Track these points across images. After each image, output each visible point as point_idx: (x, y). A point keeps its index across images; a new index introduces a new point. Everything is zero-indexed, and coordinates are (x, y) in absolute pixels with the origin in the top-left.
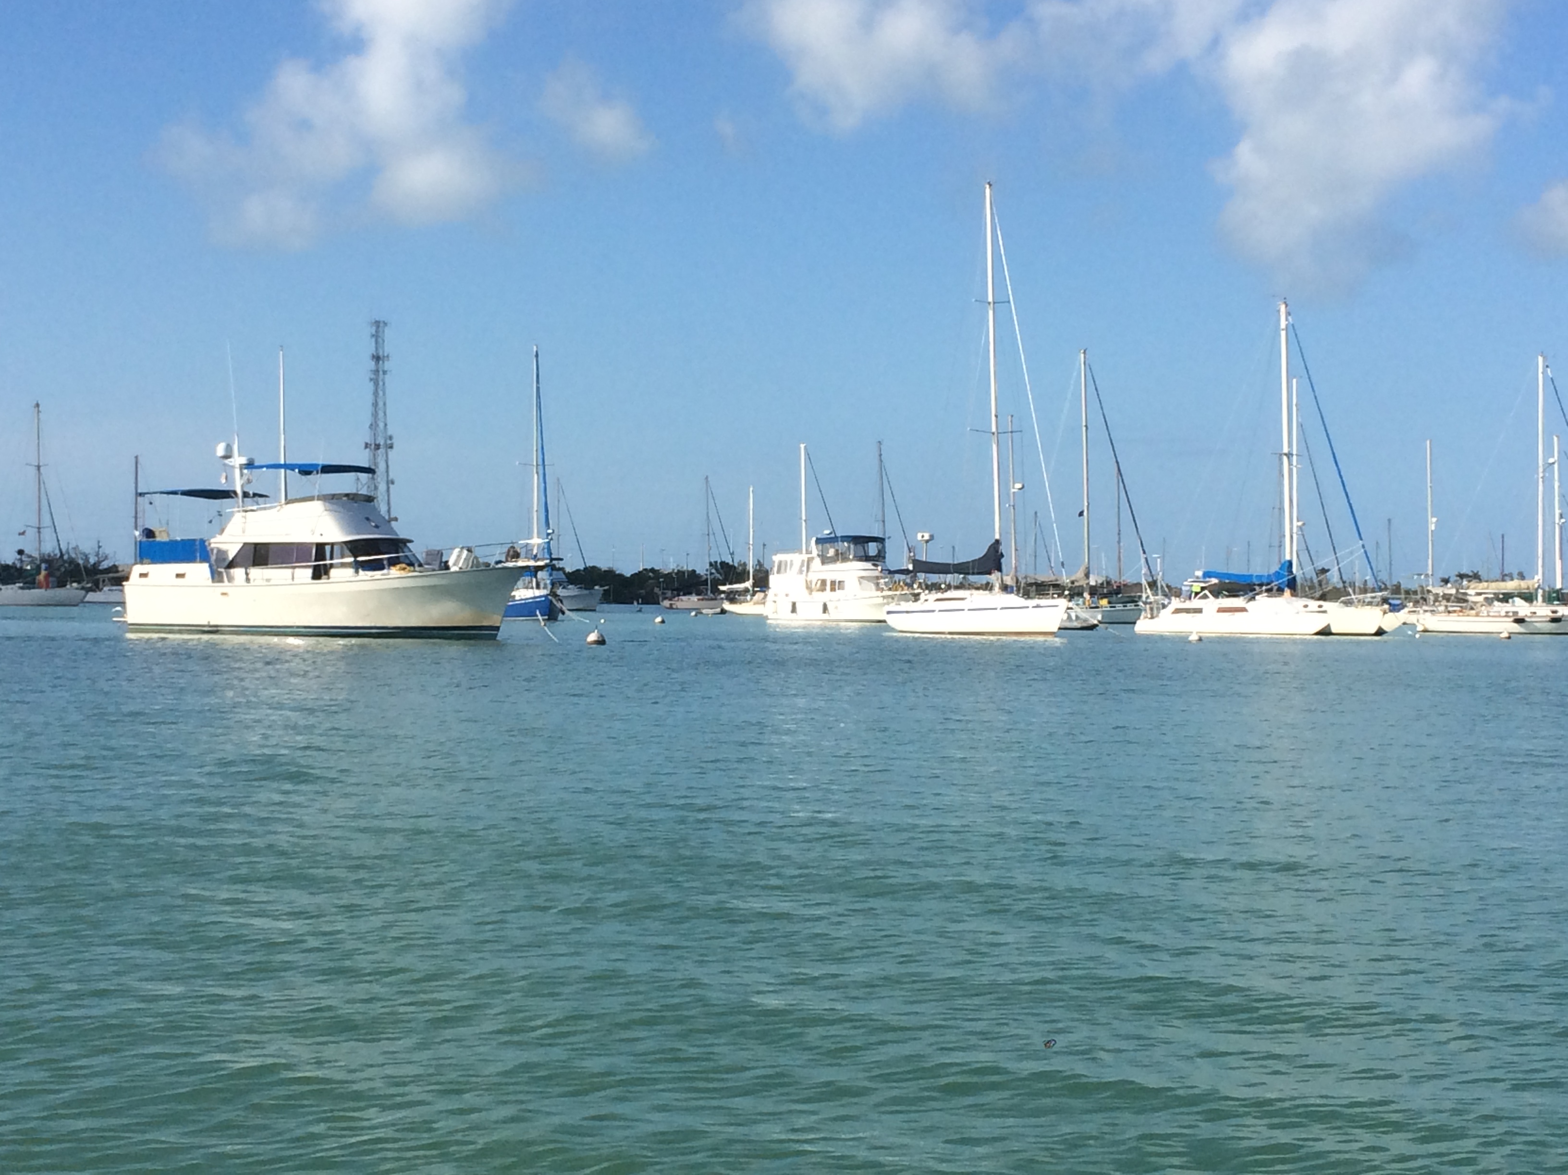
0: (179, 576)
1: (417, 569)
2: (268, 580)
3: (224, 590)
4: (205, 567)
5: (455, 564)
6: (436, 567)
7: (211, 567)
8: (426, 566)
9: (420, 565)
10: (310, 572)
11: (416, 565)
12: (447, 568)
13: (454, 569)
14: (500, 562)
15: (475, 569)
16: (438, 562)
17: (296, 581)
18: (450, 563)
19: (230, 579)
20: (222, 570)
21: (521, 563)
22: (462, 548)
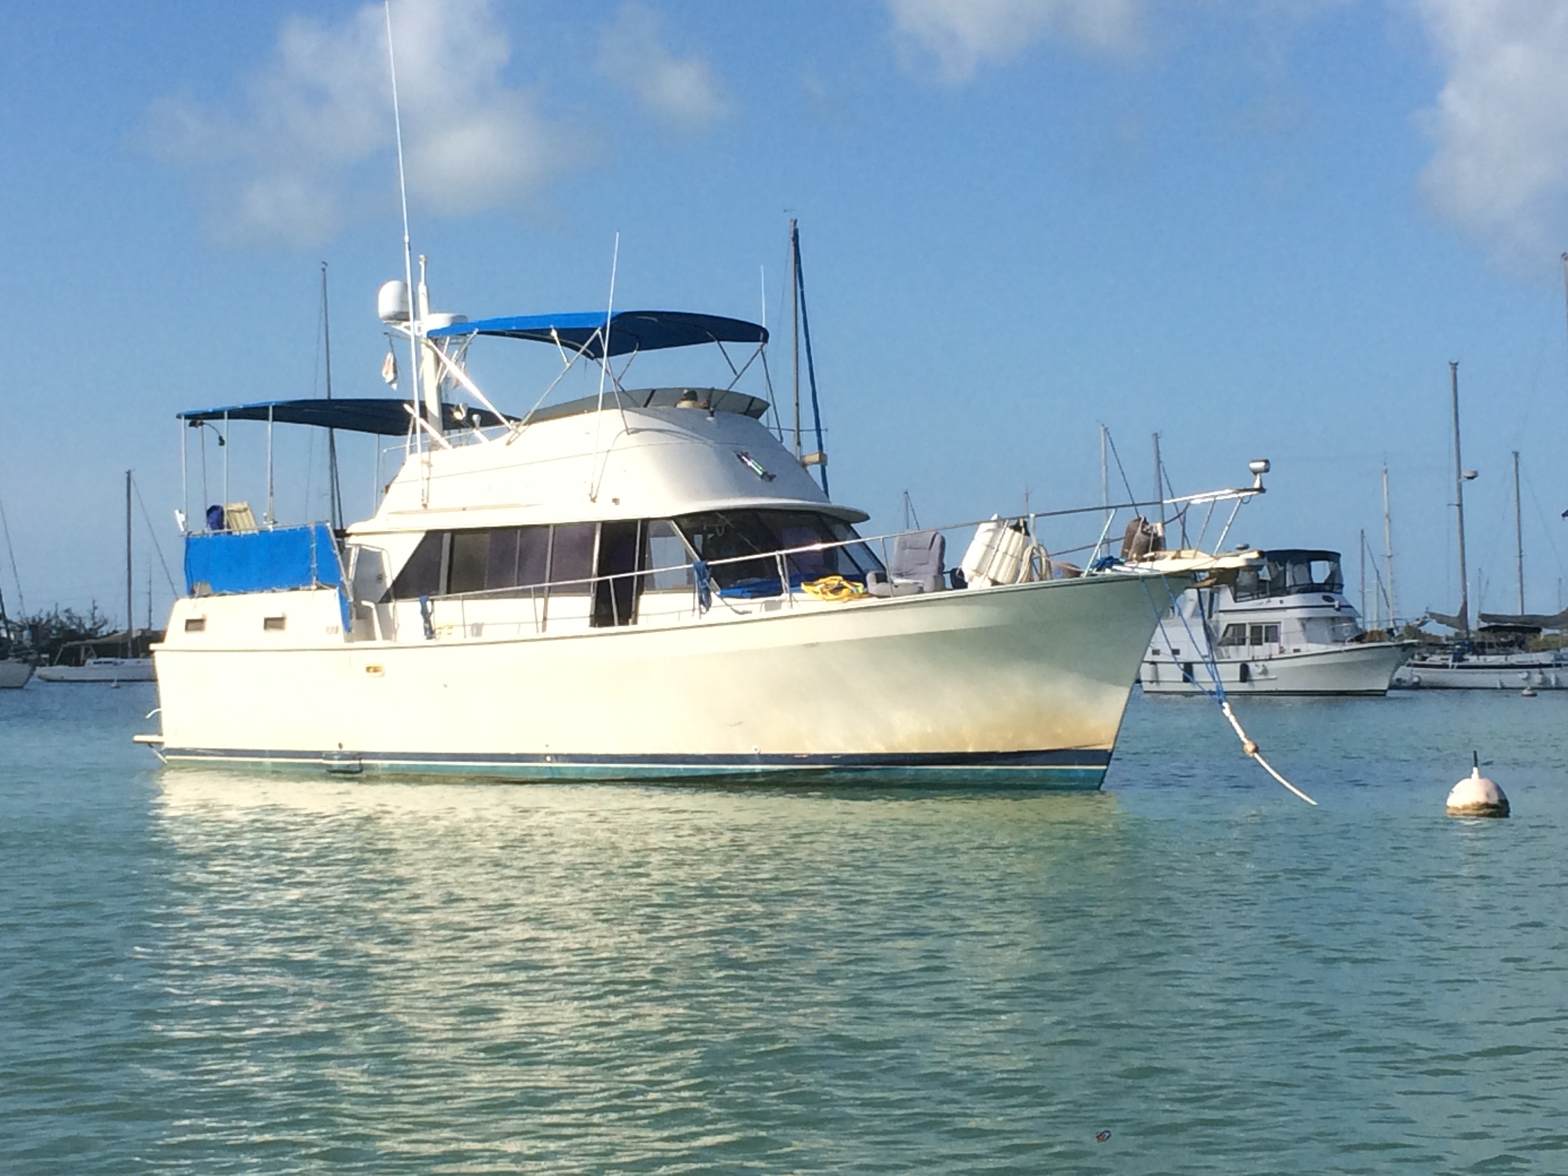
0: (273, 623)
1: (873, 587)
2: (477, 629)
3: (373, 658)
4: (331, 596)
5: (978, 572)
6: (927, 582)
7: (343, 599)
8: (898, 581)
9: (881, 578)
10: (584, 604)
11: (870, 577)
12: (959, 581)
13: (977, 584)
14: (1109, 562)
15: (1037, 583)
16: (933, 568)
17: (553, 629)
18: (968, 567)
19: (389, 630)
20: (372, 605)
21: (1166, 564)
22: (1000, 521)
